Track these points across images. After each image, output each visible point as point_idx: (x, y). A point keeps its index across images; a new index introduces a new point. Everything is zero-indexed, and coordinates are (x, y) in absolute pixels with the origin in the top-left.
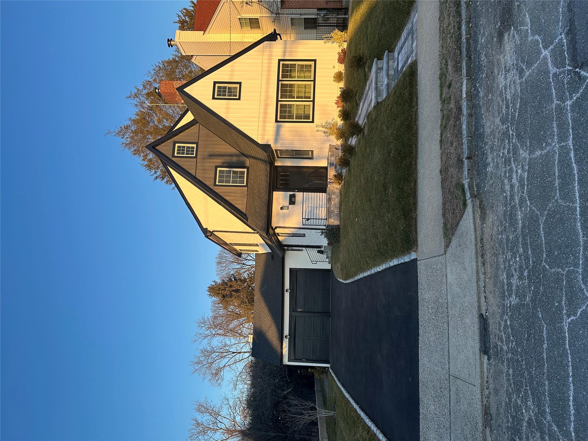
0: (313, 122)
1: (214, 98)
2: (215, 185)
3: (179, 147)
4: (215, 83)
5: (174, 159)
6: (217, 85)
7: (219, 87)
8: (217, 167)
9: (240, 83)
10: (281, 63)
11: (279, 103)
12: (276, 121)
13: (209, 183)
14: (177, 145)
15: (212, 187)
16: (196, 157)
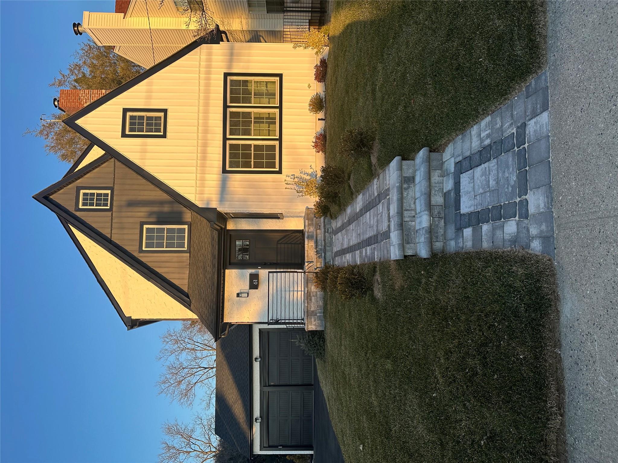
0: (280, 172)
1: (124, 135)
2: (141, 251)
3: (85, 194)
4: (125, 111)
5: (78, 214)
6: (129, 114)
7: (132, 118)
8: (142, 224)
9: (165, 111)
10: (229, 78)
11: (228, 142)
12: (224, 171)
13: (132, 248)
14: (82, 192)
15: (136, 254)
16: (111, 210)
